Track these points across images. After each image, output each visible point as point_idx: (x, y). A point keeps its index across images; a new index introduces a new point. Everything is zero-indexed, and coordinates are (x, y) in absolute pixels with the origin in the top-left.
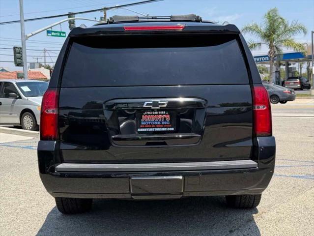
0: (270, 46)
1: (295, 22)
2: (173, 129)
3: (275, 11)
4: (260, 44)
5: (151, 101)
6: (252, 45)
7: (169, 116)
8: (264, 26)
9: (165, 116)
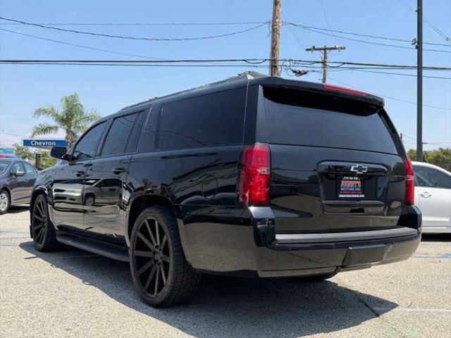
0: (67, 130)
1: (93, 111)
2: (363, 196)
3: (74, 97)
4: (56, 128)
5: (357, 165)
6: (47, 128)
7: (360, 182)
8: (61, 110)
9: (357, 182)
